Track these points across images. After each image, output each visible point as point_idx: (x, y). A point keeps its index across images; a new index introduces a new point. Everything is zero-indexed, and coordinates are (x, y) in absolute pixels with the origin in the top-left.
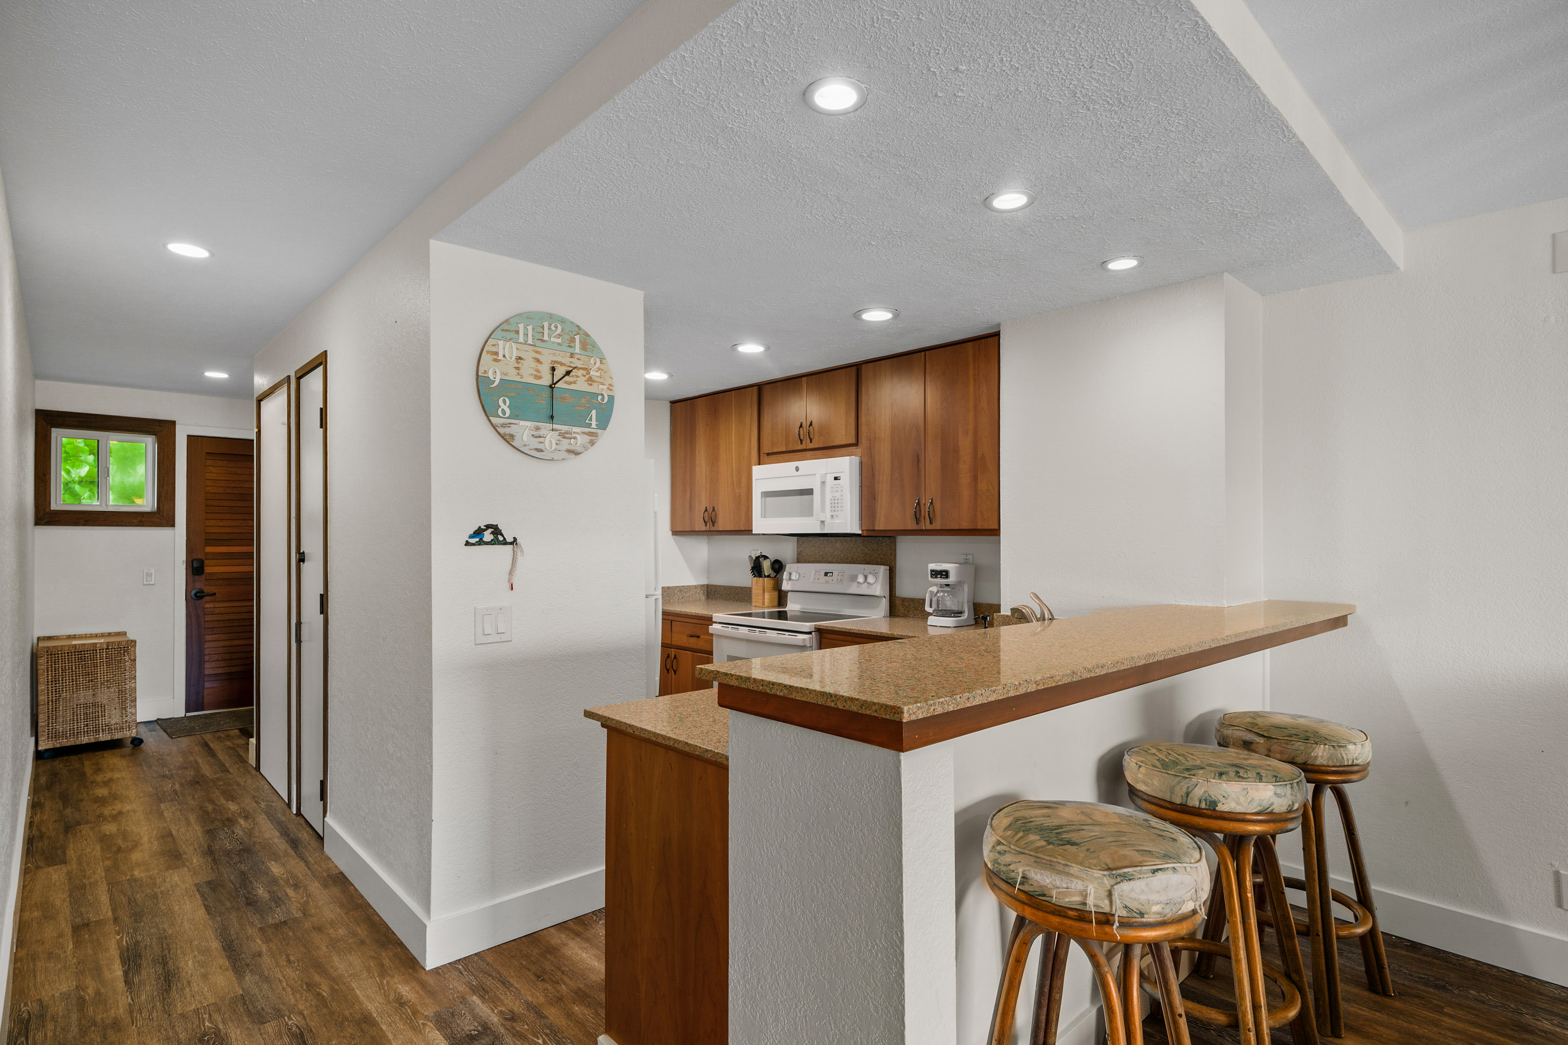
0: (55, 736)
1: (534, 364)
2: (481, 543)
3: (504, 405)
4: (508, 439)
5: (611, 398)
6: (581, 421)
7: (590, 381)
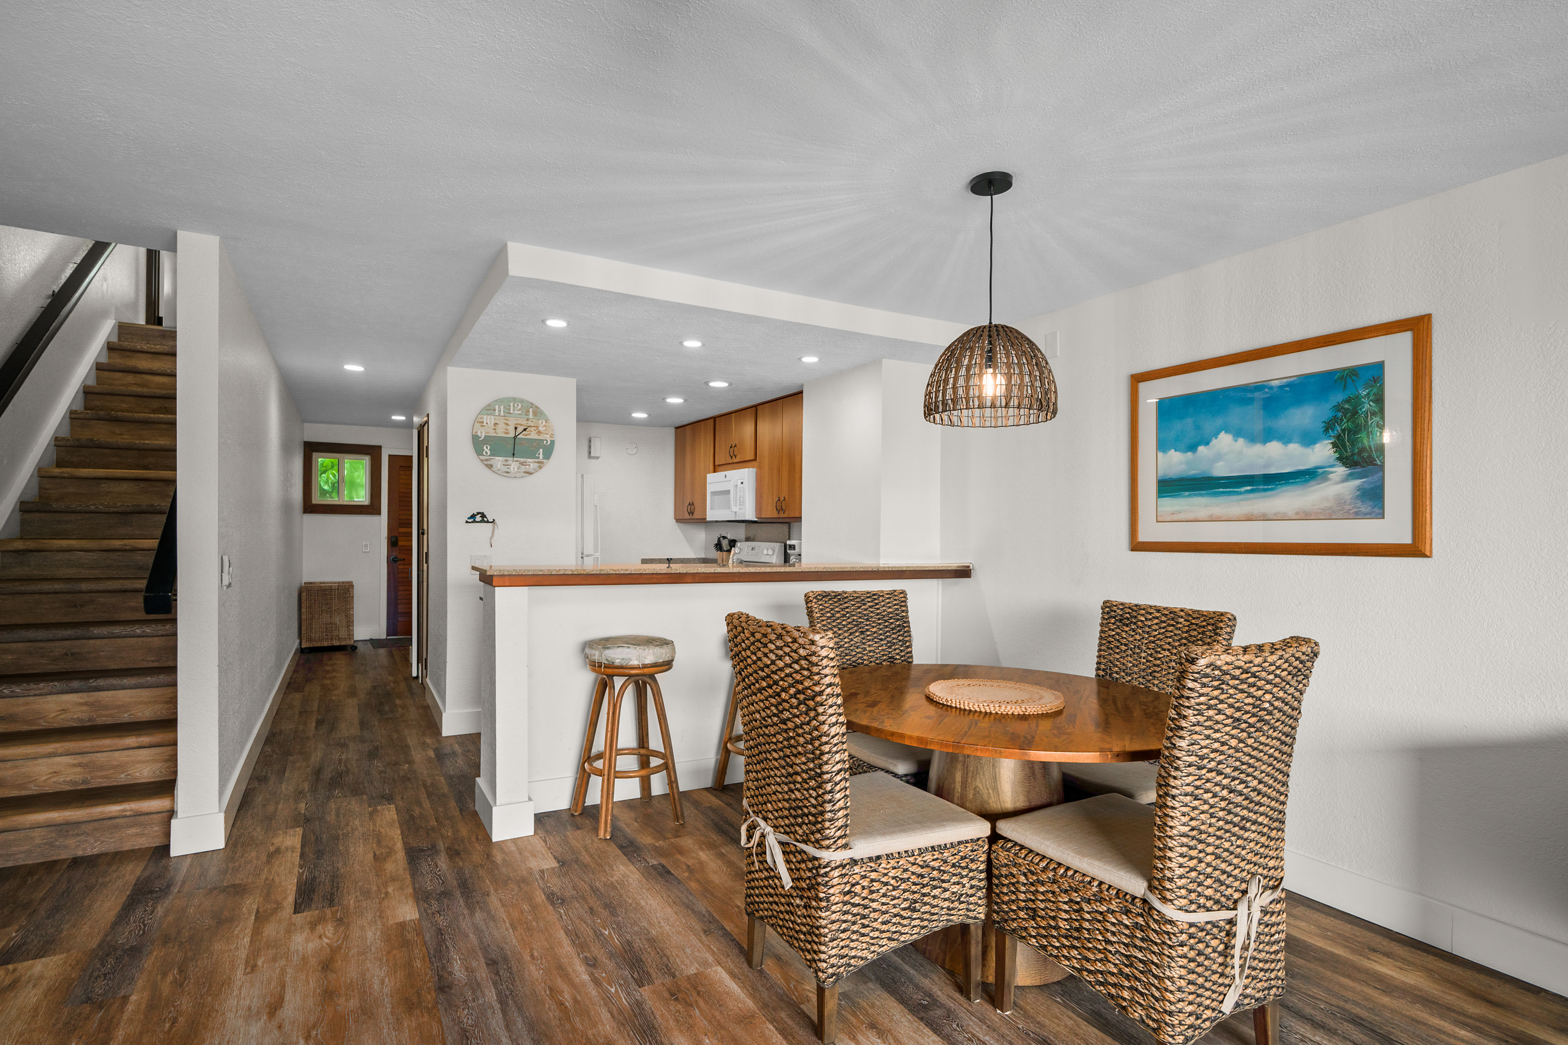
0: (310, 640)
1: (504, 426)
2: (474, 522)
3: (487, 449)
4: (490, 467)
5: (553, 442)
6: (533, 455)
7: (539, 433)
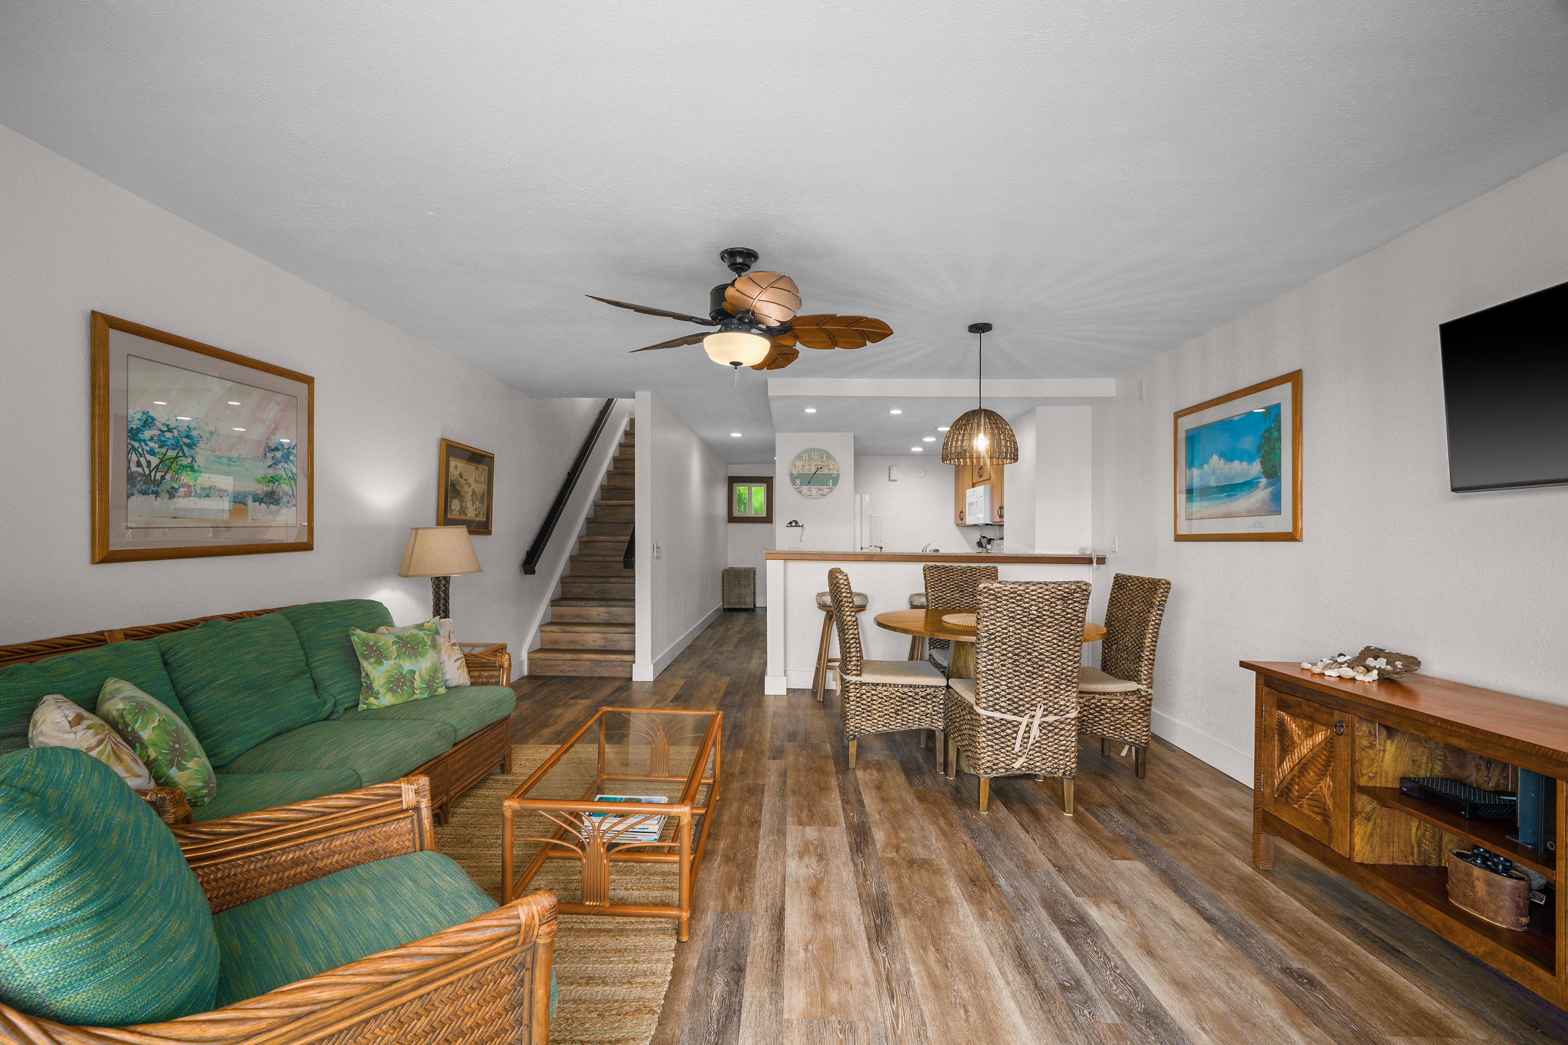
0: (729, 603)
1: (808, 467)
2: (791, 526)
3: (798, 481)
4: (800, 492)
5: (838, 475)
6: (826, 484)
7: (830, 469)
